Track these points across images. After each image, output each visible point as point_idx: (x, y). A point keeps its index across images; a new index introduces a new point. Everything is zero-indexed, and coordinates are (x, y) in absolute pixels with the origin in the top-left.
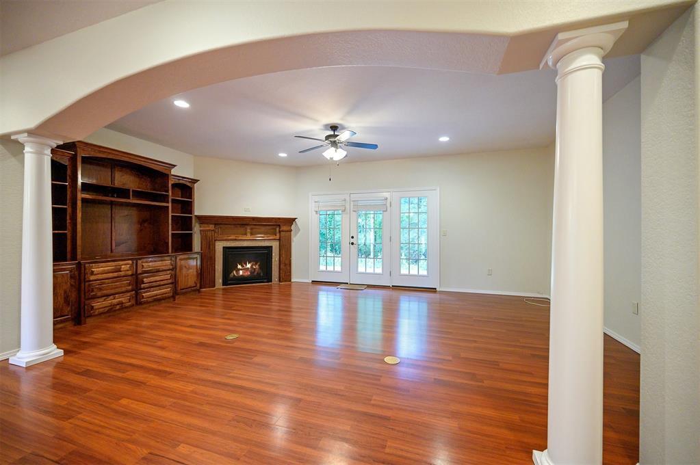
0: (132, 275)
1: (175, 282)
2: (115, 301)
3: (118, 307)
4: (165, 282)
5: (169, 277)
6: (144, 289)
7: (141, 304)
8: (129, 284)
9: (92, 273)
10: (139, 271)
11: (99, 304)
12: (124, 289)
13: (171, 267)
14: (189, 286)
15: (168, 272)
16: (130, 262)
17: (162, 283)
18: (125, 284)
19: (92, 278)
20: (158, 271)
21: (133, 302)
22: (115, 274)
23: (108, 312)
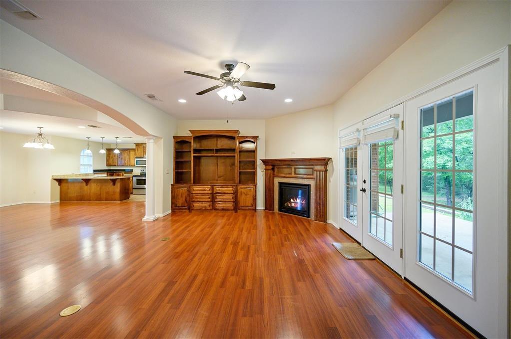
0: (211, 193)
1: (236, 201)
2: (203, 205)
3: (204, 208)
4: (229, 200)
5: (231, 197)
6: (217, 202)
7: (215, 209)
8: (209, 198)
9: (193, 190)
10: (214, 192)
11: (196, 205)
12: (207, 200)
13: (233, 192)
14: (247, 205)
15: (231, 195)
16: (210, 187)
17: (227, 200)
18: (207, 198)
19: (194, 192)
20: (225, 193)
21: (211, 208)
22: (203, 192)
23: (199, 210)
